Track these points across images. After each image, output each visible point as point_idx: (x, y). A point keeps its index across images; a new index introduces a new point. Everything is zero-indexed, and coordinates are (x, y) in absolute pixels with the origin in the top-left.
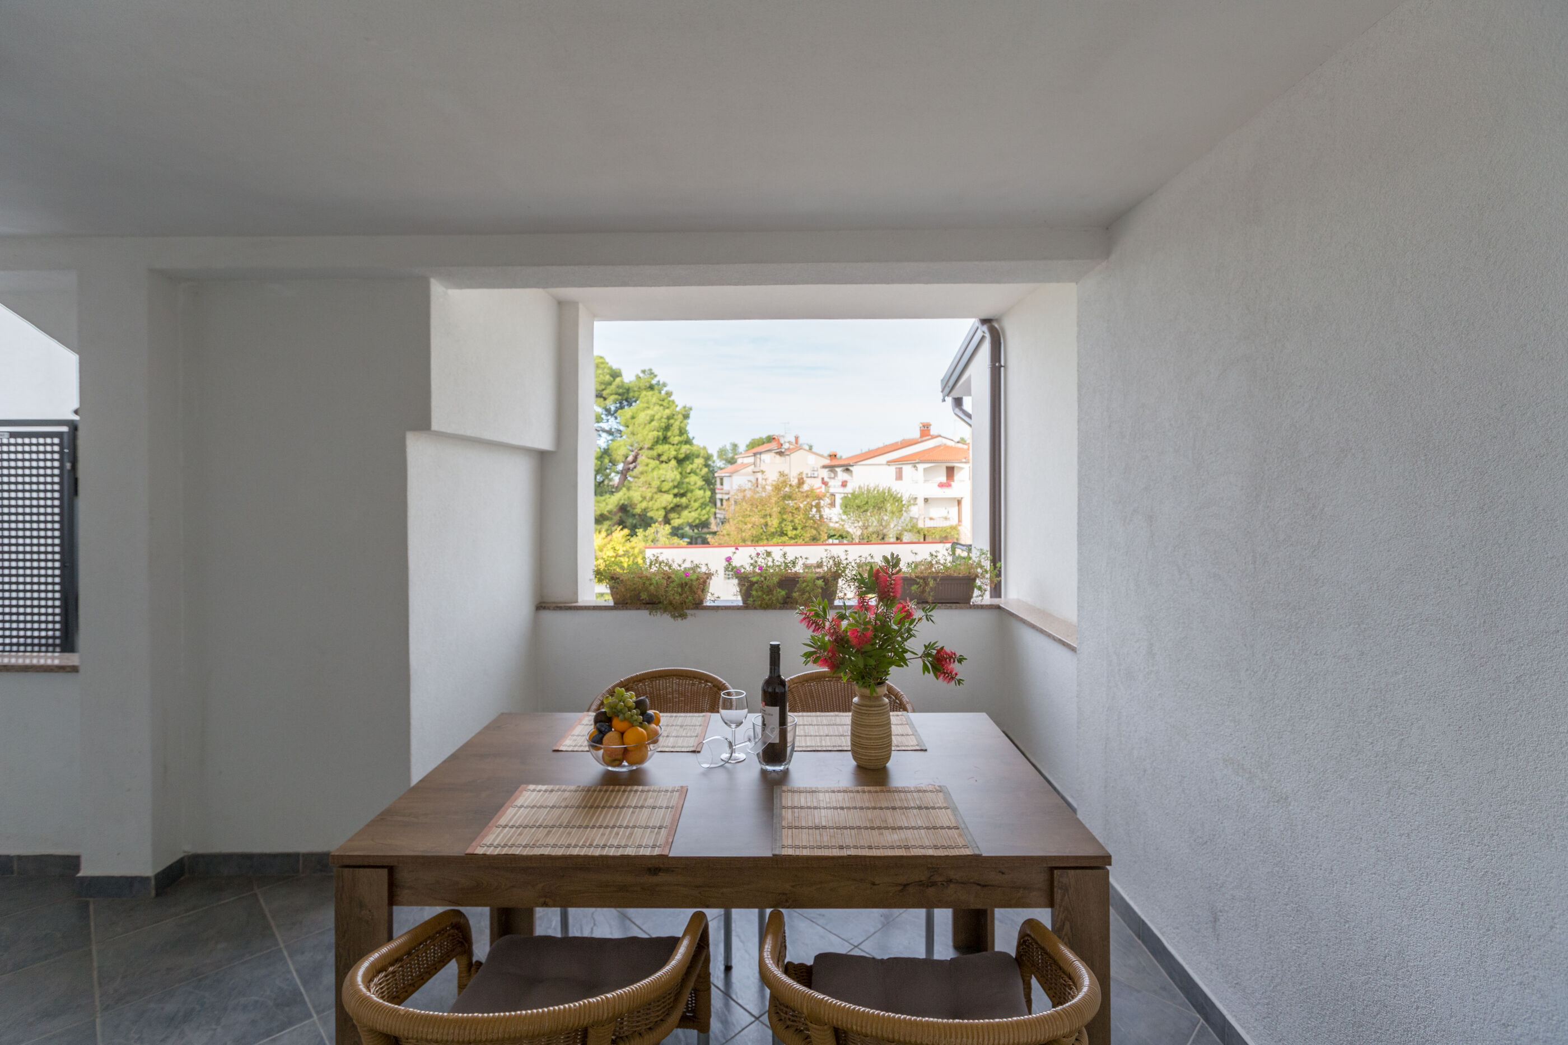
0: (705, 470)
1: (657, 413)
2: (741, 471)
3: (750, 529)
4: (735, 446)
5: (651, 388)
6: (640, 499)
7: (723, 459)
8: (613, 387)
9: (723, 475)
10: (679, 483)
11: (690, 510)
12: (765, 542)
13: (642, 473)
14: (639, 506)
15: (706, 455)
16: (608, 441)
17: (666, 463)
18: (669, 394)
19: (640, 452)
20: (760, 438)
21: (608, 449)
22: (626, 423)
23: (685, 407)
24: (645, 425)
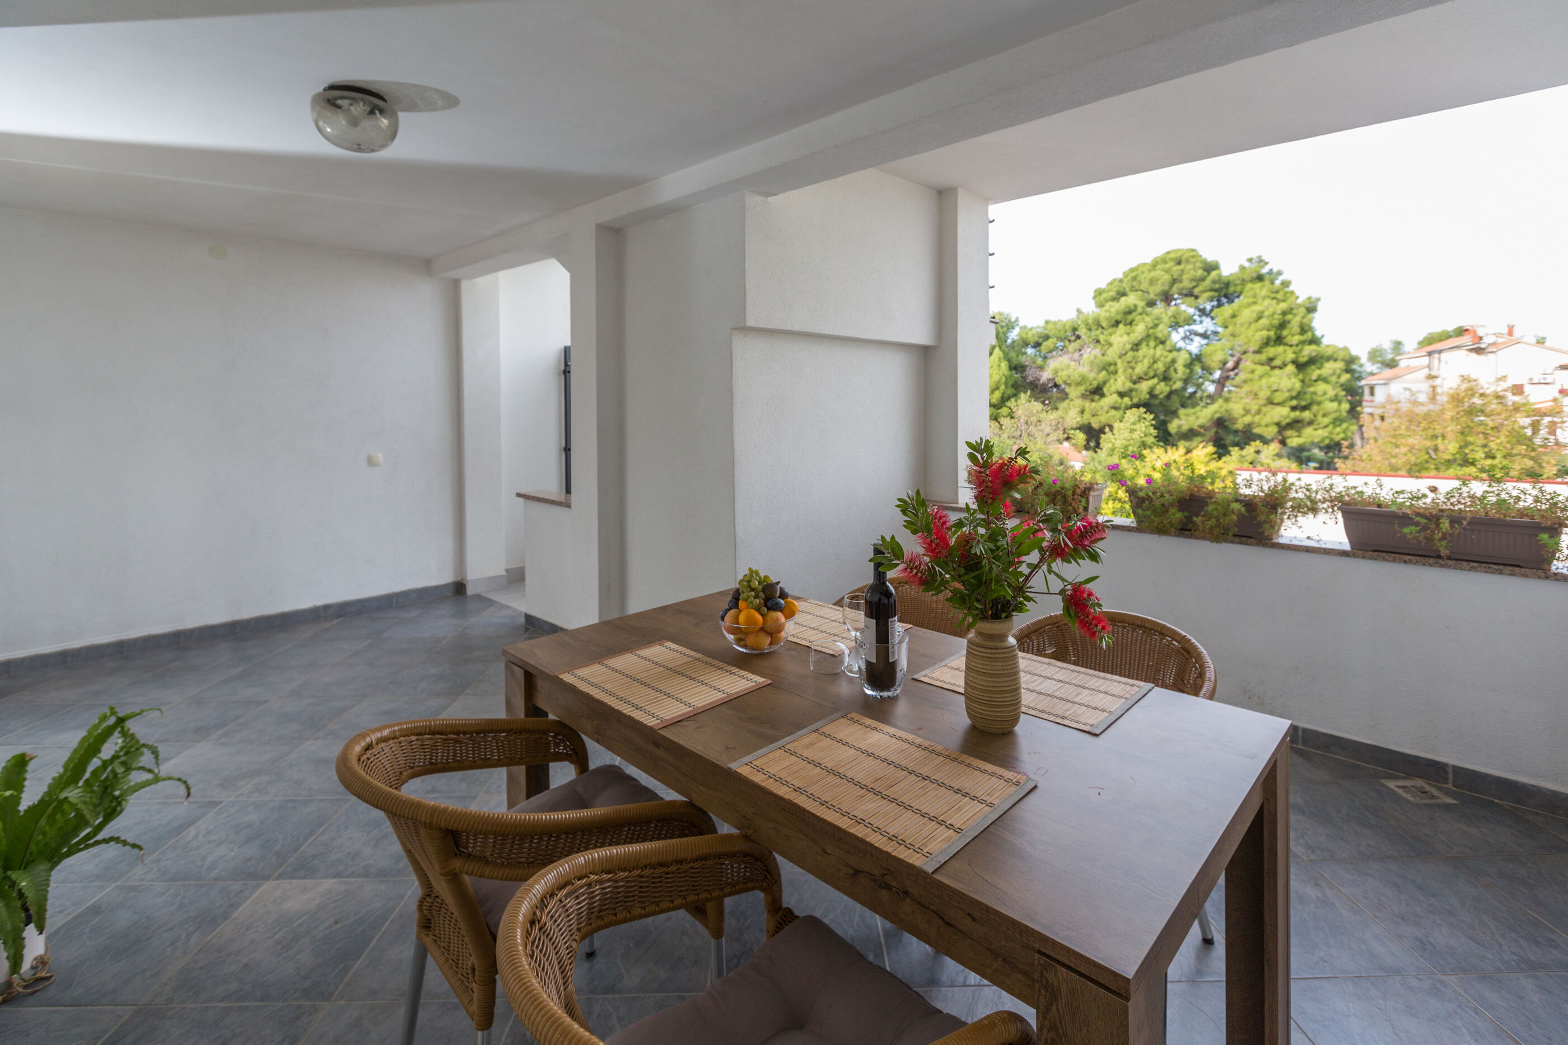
0: (1346, 377)
1: (1268, 308)
2: (1405, 377)
3: (1406, 454)
4: (1398, 345)
5: (1260, 278)
6: (1243, 412)
7: (1378, 362)
8: (1207, 282)
9: (1374, 382)
10: (1299, 393)
11: (1316, 427)
12: (1433, 473)
13: (1245, 382)
14: (1240, 421)
15: (1347, 358)
16: (1202, 346)
17: (1280, 368)
18: (1286, 284)
19: (1244, 357)
20: (1443, 331)
21: (1200, 355)
22: (1224, 324)
23: (1309, 298)
24: (1250, 323)
